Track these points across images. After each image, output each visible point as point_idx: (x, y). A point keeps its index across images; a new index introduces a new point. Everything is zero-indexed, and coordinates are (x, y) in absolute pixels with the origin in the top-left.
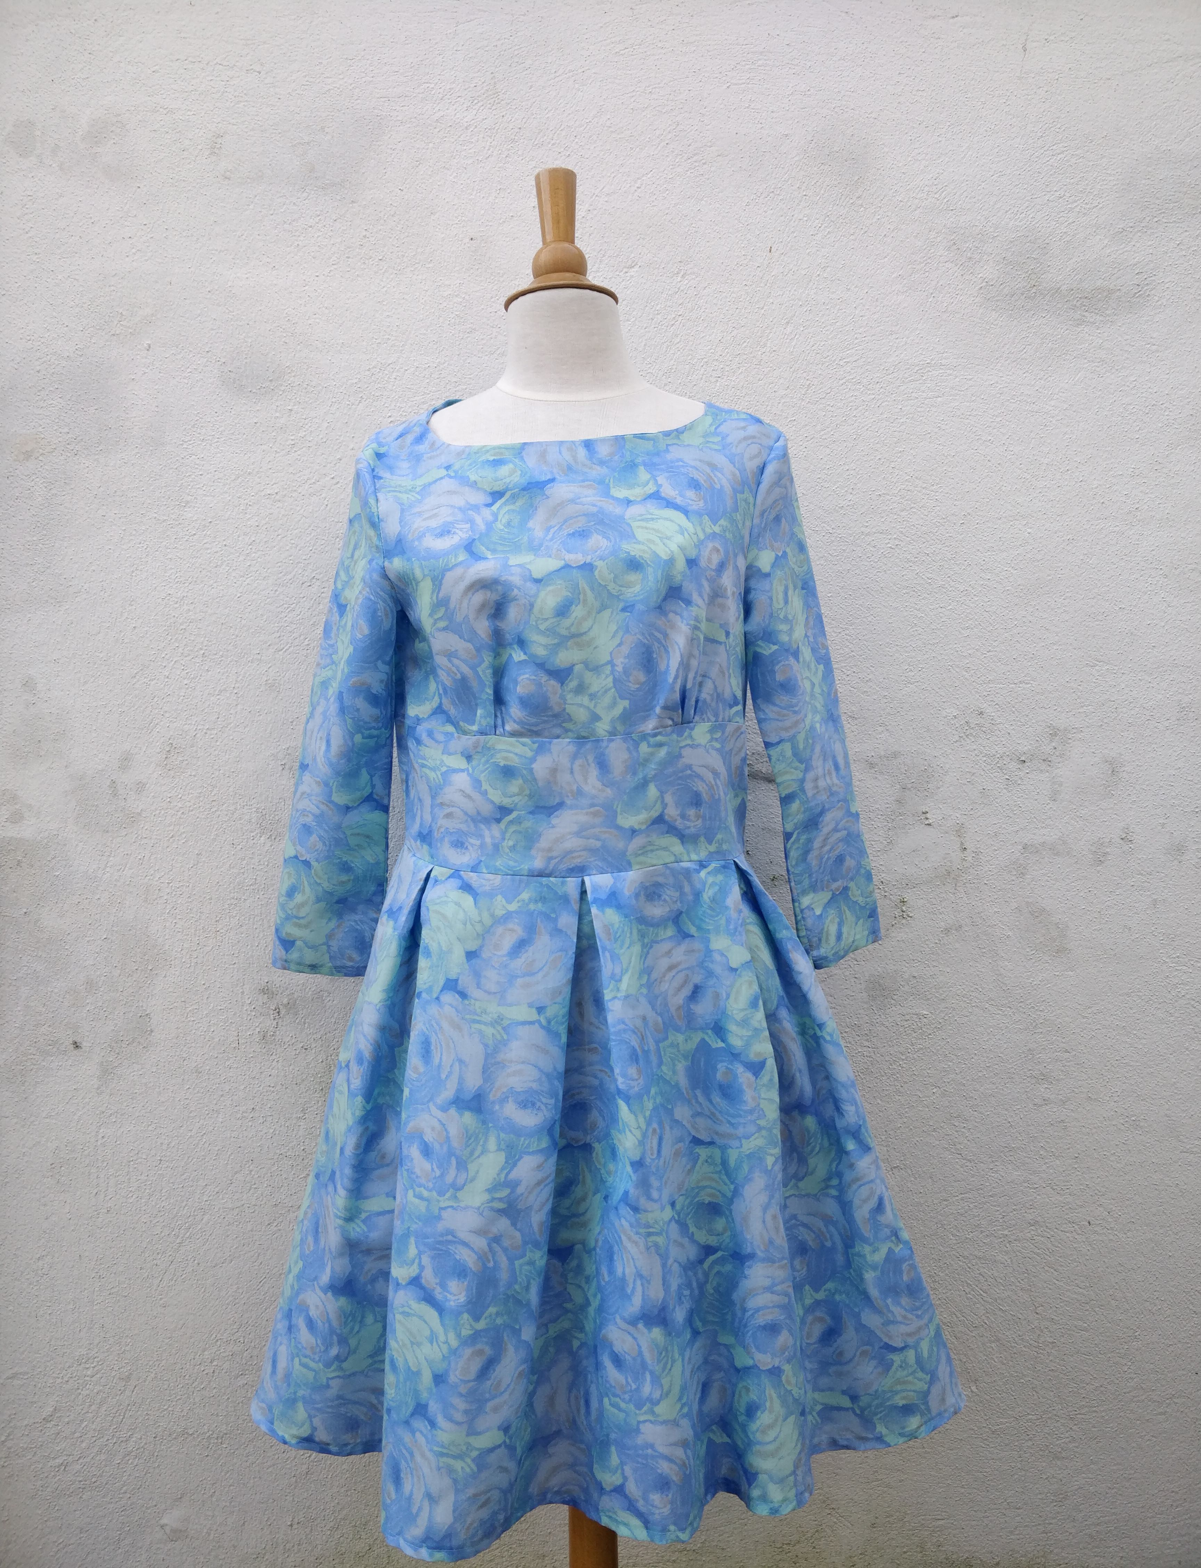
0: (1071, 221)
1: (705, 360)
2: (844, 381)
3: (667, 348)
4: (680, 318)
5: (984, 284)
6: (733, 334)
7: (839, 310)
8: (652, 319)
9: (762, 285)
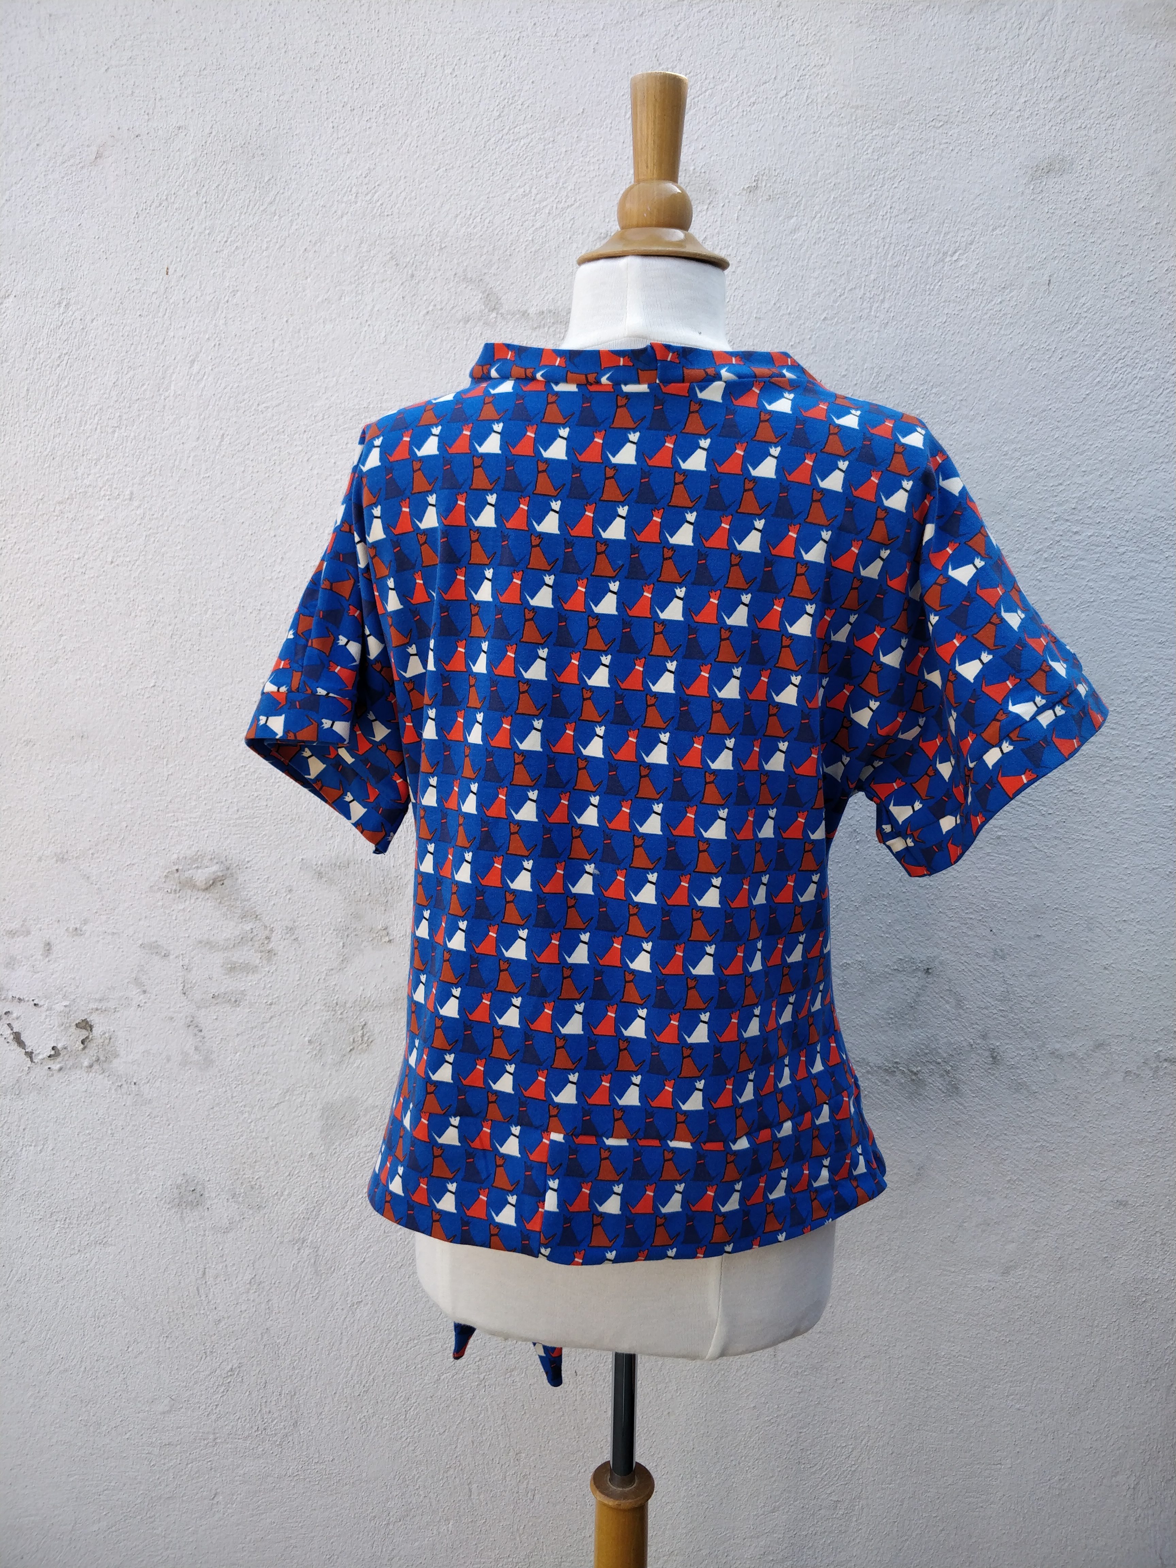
0: (538, 225)
1: (99, 407)
2: (264, 430)
3: (53, 393)
4: (67, 357)
5: (431, 308)
6: (128, 376)
7: (254, 343)
8: (34, 359)
9: (160, 314)
